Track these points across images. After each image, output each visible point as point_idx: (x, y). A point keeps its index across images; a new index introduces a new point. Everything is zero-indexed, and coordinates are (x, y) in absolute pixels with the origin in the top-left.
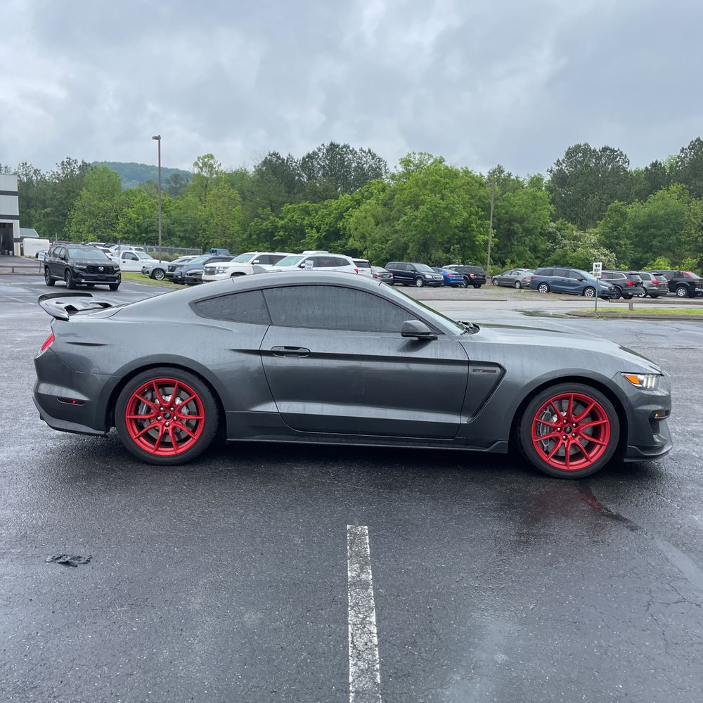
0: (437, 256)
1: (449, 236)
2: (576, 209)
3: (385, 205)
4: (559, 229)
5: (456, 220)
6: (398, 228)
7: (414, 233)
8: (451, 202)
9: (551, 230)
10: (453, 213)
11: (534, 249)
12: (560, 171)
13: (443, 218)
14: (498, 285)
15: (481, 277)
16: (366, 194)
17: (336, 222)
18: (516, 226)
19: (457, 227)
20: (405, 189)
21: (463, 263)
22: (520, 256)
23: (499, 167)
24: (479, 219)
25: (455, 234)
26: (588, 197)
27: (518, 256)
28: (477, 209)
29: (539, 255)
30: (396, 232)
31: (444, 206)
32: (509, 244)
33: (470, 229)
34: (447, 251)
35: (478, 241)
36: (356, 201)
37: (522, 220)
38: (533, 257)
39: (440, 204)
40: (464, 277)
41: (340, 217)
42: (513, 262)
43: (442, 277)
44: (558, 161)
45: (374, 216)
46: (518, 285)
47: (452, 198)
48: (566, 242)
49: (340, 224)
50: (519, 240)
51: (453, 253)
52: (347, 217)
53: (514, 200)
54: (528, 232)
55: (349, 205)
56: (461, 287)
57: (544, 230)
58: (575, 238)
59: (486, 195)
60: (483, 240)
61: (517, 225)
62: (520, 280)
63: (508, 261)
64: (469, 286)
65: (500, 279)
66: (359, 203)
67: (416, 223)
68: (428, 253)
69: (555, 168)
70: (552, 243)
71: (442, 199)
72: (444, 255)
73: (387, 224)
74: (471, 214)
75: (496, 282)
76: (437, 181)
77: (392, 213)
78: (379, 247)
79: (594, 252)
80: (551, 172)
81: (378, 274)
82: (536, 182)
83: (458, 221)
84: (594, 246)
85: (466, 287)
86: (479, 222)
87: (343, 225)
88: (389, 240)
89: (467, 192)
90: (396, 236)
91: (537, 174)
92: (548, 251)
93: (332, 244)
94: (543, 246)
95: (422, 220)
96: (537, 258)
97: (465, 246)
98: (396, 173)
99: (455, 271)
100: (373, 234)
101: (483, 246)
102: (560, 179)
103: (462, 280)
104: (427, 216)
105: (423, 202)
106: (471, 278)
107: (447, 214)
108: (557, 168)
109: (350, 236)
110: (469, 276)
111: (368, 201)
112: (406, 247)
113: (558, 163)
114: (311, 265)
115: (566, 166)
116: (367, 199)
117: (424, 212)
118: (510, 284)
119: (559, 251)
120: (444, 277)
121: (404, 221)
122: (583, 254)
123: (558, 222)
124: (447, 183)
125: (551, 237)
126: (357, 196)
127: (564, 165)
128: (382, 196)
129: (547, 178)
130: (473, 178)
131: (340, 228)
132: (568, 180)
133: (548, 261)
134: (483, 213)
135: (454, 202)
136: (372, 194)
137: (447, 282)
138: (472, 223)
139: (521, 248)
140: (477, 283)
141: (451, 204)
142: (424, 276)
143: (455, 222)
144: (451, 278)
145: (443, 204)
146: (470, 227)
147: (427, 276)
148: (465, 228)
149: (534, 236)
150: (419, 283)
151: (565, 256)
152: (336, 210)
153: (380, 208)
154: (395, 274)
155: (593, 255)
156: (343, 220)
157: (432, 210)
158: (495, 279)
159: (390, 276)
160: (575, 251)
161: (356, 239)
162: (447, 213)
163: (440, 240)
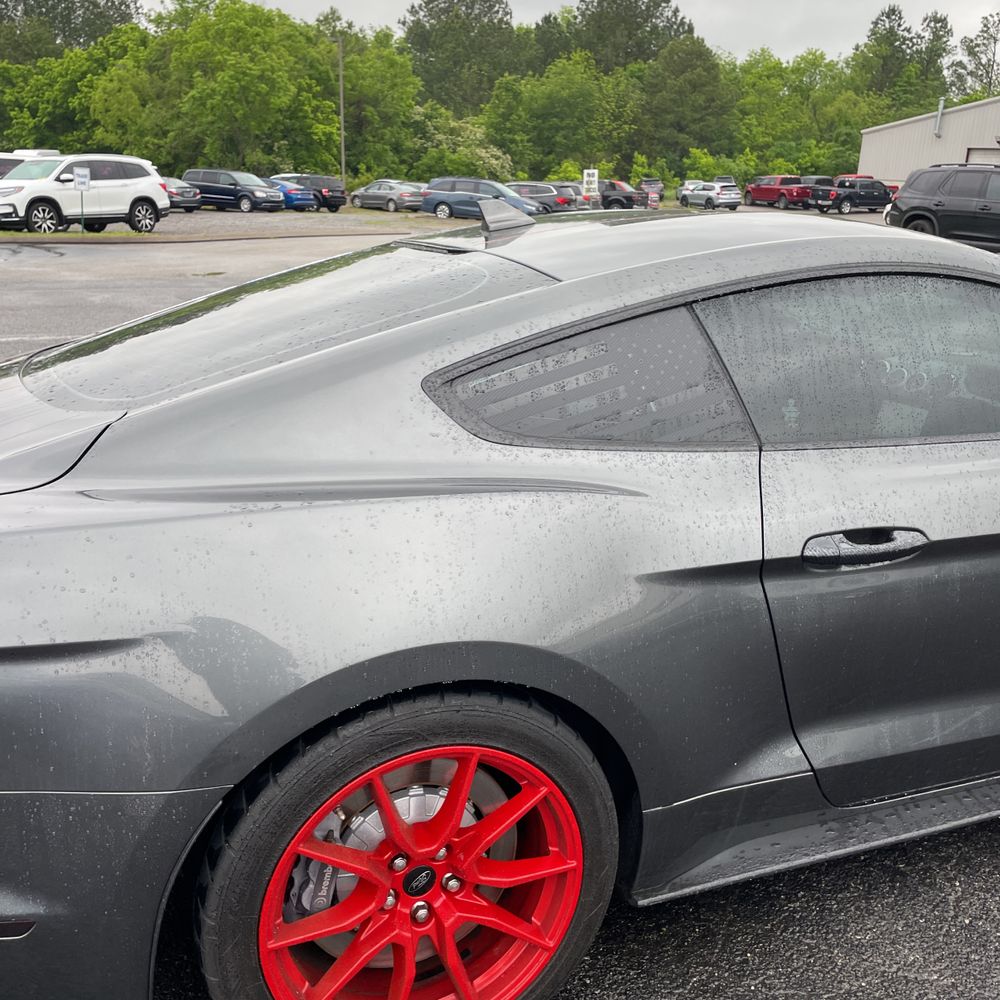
0: (255, 159)
1: (270, 125)
2: (447, 85)
3: (151, 69)
4: (429, 117)
5: (279, 98)
6: (184, 110)
7: (210, 118)
8: (268, 67)
9: (417, 118)
10: (272, 85)
11: (397, 149)
12: (417, 23)
13: (258, 93)
14: (362, 207)
15: (339, 194)
16: (112, 49)
17: (65, 98)
18: (369, 111)
19: (280, 110)
20: (187, 42)
21: (296, 171)
22: (379, 158)
23: (333, 12)
24: (314, 97)
25: (277, 122)
26: (463, 67)
27: (375, 158)
28: (308, 81)
29: (405, 157)
30: (178, 116)
31: (257, 73)
32: (359, 139)
33: (301, 114)
34: (269, 150)
35: (316, 134)
36: (97, 61)
37: (375, 102)
38: (397, 160)
39: (250, 69)
40: (314, 195)
41: (72, 89)
42: (369, 169)
43: (282, 194)
44: (413, 7)
45: (135, 89)
46: (392, 206)
47: (270, 59)
48: (440, 137)
49: (74, 102)
50: (374, 133)
51: (278, 155)
52: (86, 90)
53: (363, 69)
54: (387, 119)
55: (84, 68)
56: (309, 211)
57: (407, 118)
58: (452, 131)
59: (321, 58)
60: (324, 134)
61: (370, 109)
62: (395, 198)
63: (362, 167)
64: (322, 209)
65: (362, 197)
66: (102, 65)
67: (214, 102)
68: (238, 154)
69: (410, 18)
70: (421, 138)
71: (252, 60)
72: (266, 157)
73: (159, 103)
74: (300, 89)
75: (357, 202)
76: (239, 30)
77: (168, 84)
78: (153, 144)
79: (482, 152)
80: (404, 23)
81: (174, 190)
82: (383, 38)
83: (283, 100)
84: (481, 144)
85: (317, 210)
86: (314, 103)
87: (80, 104)
88: (168, 131)
89: (292, 51)
90: (179, 124)
91: (384, 27)
92: (417, 151)
93: (62, 138)
94: (409, 144)
95: (224, 97)
96: (403, 162)
97: (295, 142)
98: (164, 13)
99: (298, 183)
100: (139, 121)
101: (324, 143)
102: (418, 36)
103: (311, 200)
104: (231, 89)
105: (221, 66)
106: (324, 196)
107: (263, 87)
108: (412, 18)
109: (96, 123)
110: (320, 192)
111: (121, 62)
112: (198, 145)
113: (413, 11)
114: (85, 176)
115: (425, 16)
116: (115, 59)
117: (225, 82)
118: (378, 205)
119: (433, 152)
120: (285, 195)
121: (193, 97)
122: (466, 155)
123: (426, 105)
124: (257, 35)
125: (419, 129)
126: (99, 53)
127: (422, 13)
128: (143, 54)
129: (399, 33)
130: (293, 26)
131: (74, 109)
132: (432, 39)
133: (418, 167)
134: (318, 88)
135: (272, 66)
136: (125, 50)
137: (291, 204)
138: (304, 104)
139: (379, 146)
140: (332, 204)
141: (268, 70)
142: (253, 193)
143: (278, 101)
144: (294, 196)
145: (256, 70)
146: (301, 110)
147: (259, 194)
148: (294, 112)
149: (395, 127)
150: (245, 205)
151: (441, 158)
152: (62, 76)
153: (144, 75)
154: (204, 190)
155: (481, 158)
156: (79, 95)
157: (238, 80)
158: (355, 196)
159: (195, 195)
160: (454, 152)
161: (110, 128)
162: (263, 85)
163: (257, 132)
